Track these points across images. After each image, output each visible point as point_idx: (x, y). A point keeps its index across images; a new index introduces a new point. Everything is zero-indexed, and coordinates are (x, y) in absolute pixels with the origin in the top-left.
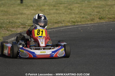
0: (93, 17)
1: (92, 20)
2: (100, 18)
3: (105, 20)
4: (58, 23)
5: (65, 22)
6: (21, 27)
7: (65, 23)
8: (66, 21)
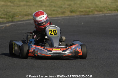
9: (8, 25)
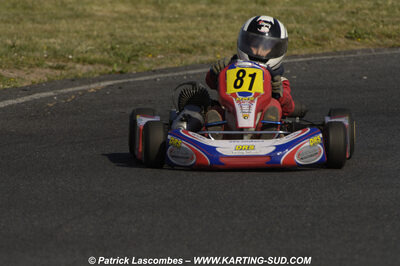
0: (327, 30)
1: (320, 40)
2: (350, 33)
3: (367, 40)
4: (190, 52)
5: (216, 48)
6: (51, 64)
7: (215, 52)
8: (222, 45)
9: (93, 87)
